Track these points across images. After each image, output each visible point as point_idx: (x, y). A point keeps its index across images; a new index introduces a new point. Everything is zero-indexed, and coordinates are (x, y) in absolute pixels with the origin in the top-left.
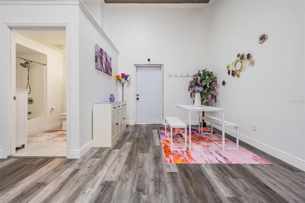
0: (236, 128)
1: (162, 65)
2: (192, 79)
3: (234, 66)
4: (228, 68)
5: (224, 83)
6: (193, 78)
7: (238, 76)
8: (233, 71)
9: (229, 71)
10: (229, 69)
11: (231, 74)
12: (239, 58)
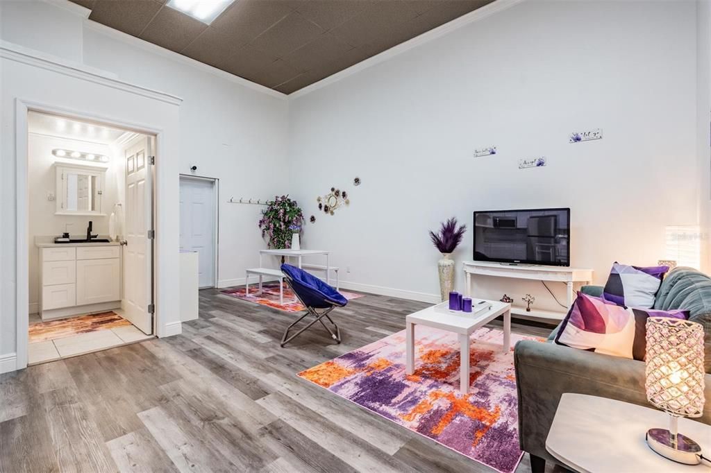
0: (336, 271)
1: (217, 180)
2: (265, 208)
3: (327, 200)
4: (319, 200)
5: (313, 219)
6: (267, 206)
7: (332, 213)
8: (326, 207)
9: (320, 205)
10: (321, 202)
11: (323, 208)
12: (334, 193)
